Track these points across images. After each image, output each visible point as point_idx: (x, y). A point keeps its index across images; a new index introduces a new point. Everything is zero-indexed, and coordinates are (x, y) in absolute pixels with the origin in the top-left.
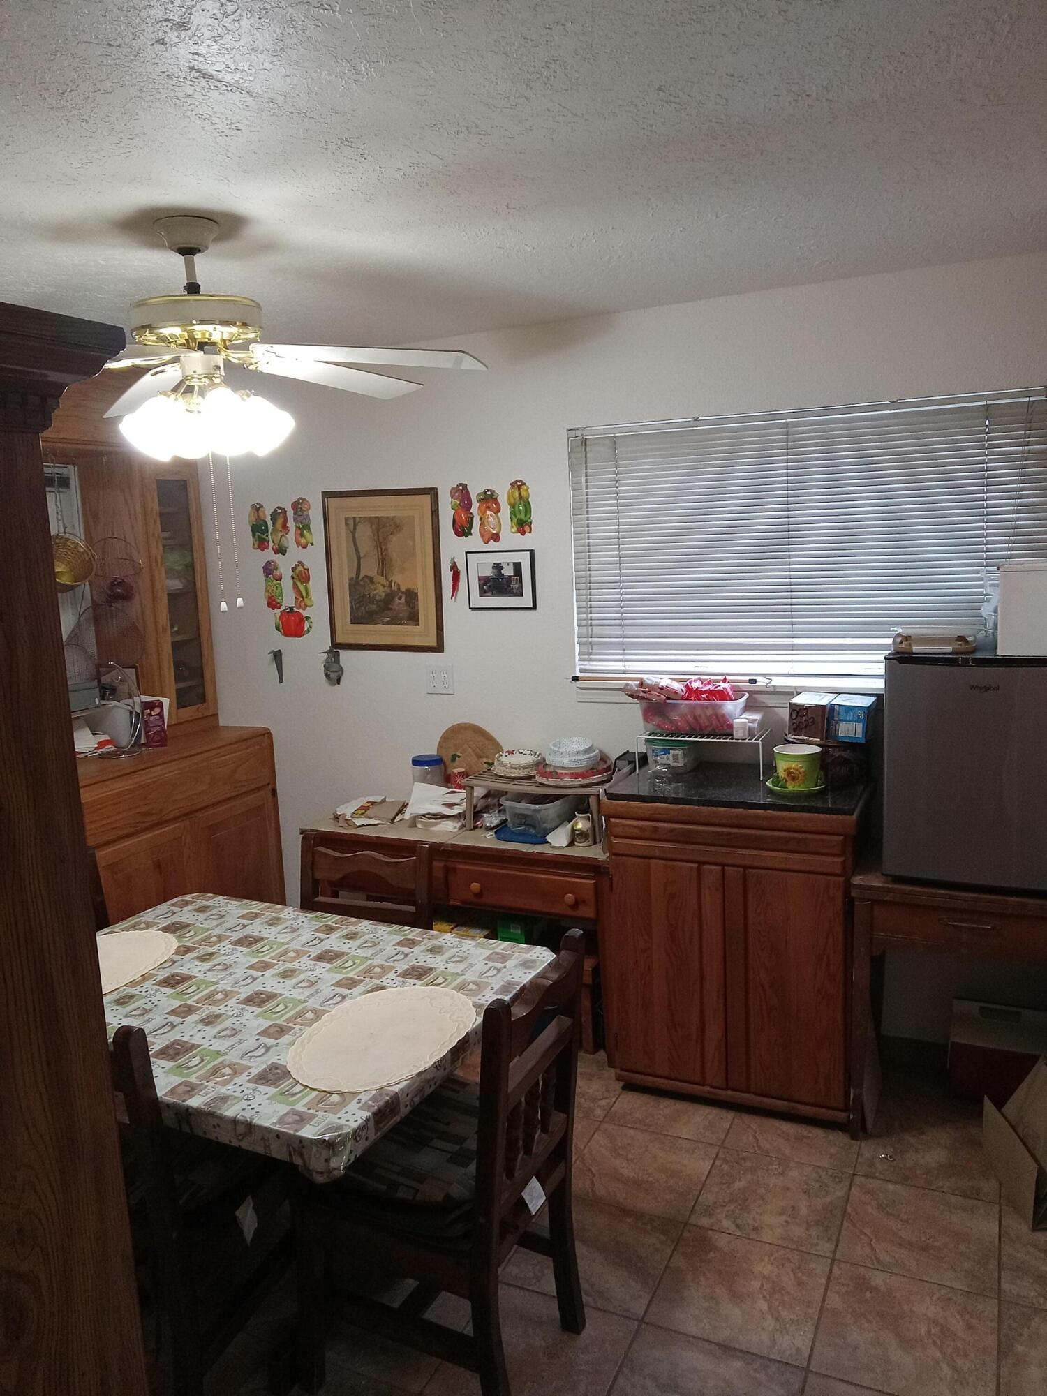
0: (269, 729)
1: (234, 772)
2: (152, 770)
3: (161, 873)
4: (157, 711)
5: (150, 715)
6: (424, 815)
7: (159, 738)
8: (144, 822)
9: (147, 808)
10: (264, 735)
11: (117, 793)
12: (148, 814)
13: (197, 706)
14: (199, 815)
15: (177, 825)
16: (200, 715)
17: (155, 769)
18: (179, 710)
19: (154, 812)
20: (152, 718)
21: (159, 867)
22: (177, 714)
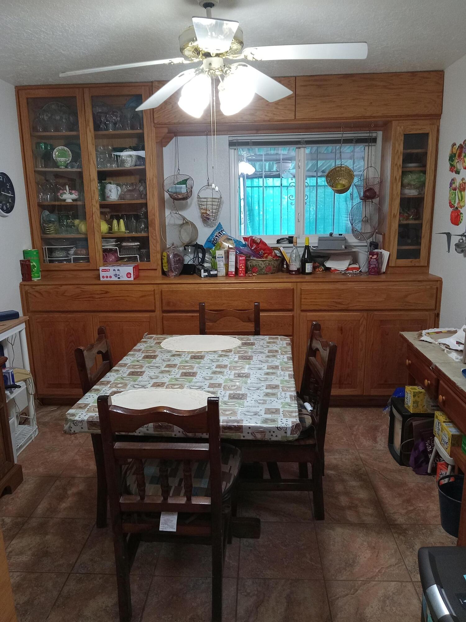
0: (442, 279)
1: (406, 296)
2: (349, 283)
3: (342, 334)
4: (375, 257)
5: (371, 258)
6: (444, 344)
7: (374, 271)
8: (336, 307)
9: (339, 301)
10: (438, 281)
11: (322, 289)
12: (340, 303)
13: (411, 260)
14: (376, 313)
15: (359, 314)
16: (413, 264)
17: (351, 283)
18: (397, 260)
19: (344, 303)
20: (372, 260)
21: (342, 330)
22: (396, 262)
